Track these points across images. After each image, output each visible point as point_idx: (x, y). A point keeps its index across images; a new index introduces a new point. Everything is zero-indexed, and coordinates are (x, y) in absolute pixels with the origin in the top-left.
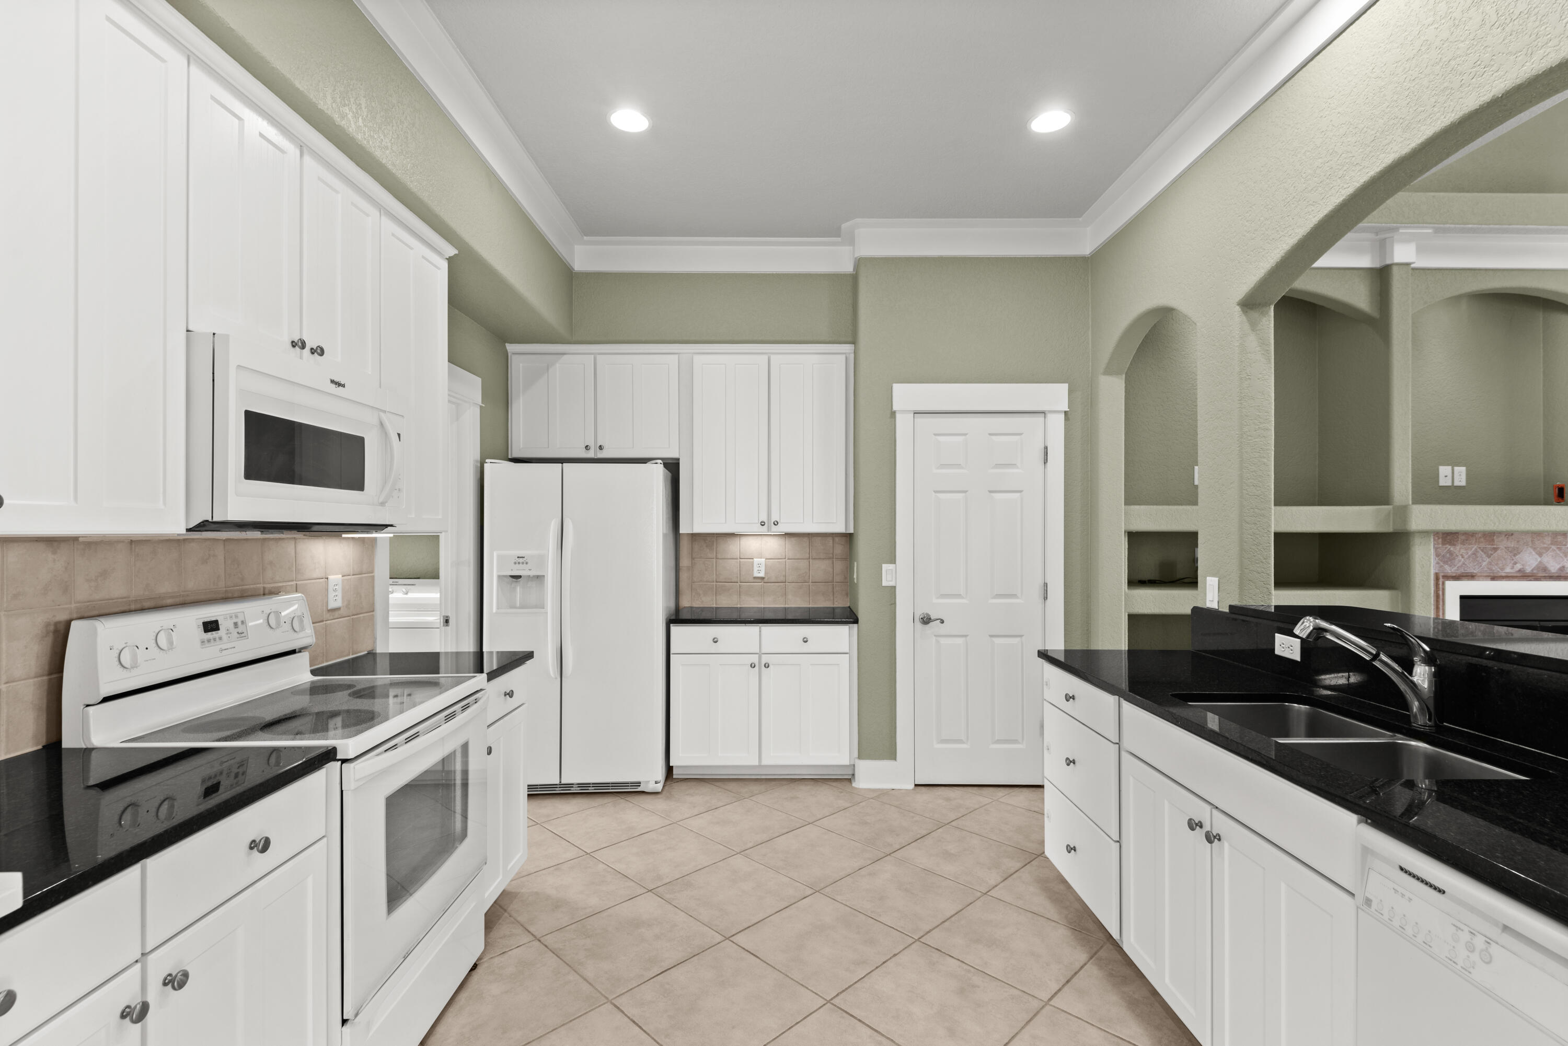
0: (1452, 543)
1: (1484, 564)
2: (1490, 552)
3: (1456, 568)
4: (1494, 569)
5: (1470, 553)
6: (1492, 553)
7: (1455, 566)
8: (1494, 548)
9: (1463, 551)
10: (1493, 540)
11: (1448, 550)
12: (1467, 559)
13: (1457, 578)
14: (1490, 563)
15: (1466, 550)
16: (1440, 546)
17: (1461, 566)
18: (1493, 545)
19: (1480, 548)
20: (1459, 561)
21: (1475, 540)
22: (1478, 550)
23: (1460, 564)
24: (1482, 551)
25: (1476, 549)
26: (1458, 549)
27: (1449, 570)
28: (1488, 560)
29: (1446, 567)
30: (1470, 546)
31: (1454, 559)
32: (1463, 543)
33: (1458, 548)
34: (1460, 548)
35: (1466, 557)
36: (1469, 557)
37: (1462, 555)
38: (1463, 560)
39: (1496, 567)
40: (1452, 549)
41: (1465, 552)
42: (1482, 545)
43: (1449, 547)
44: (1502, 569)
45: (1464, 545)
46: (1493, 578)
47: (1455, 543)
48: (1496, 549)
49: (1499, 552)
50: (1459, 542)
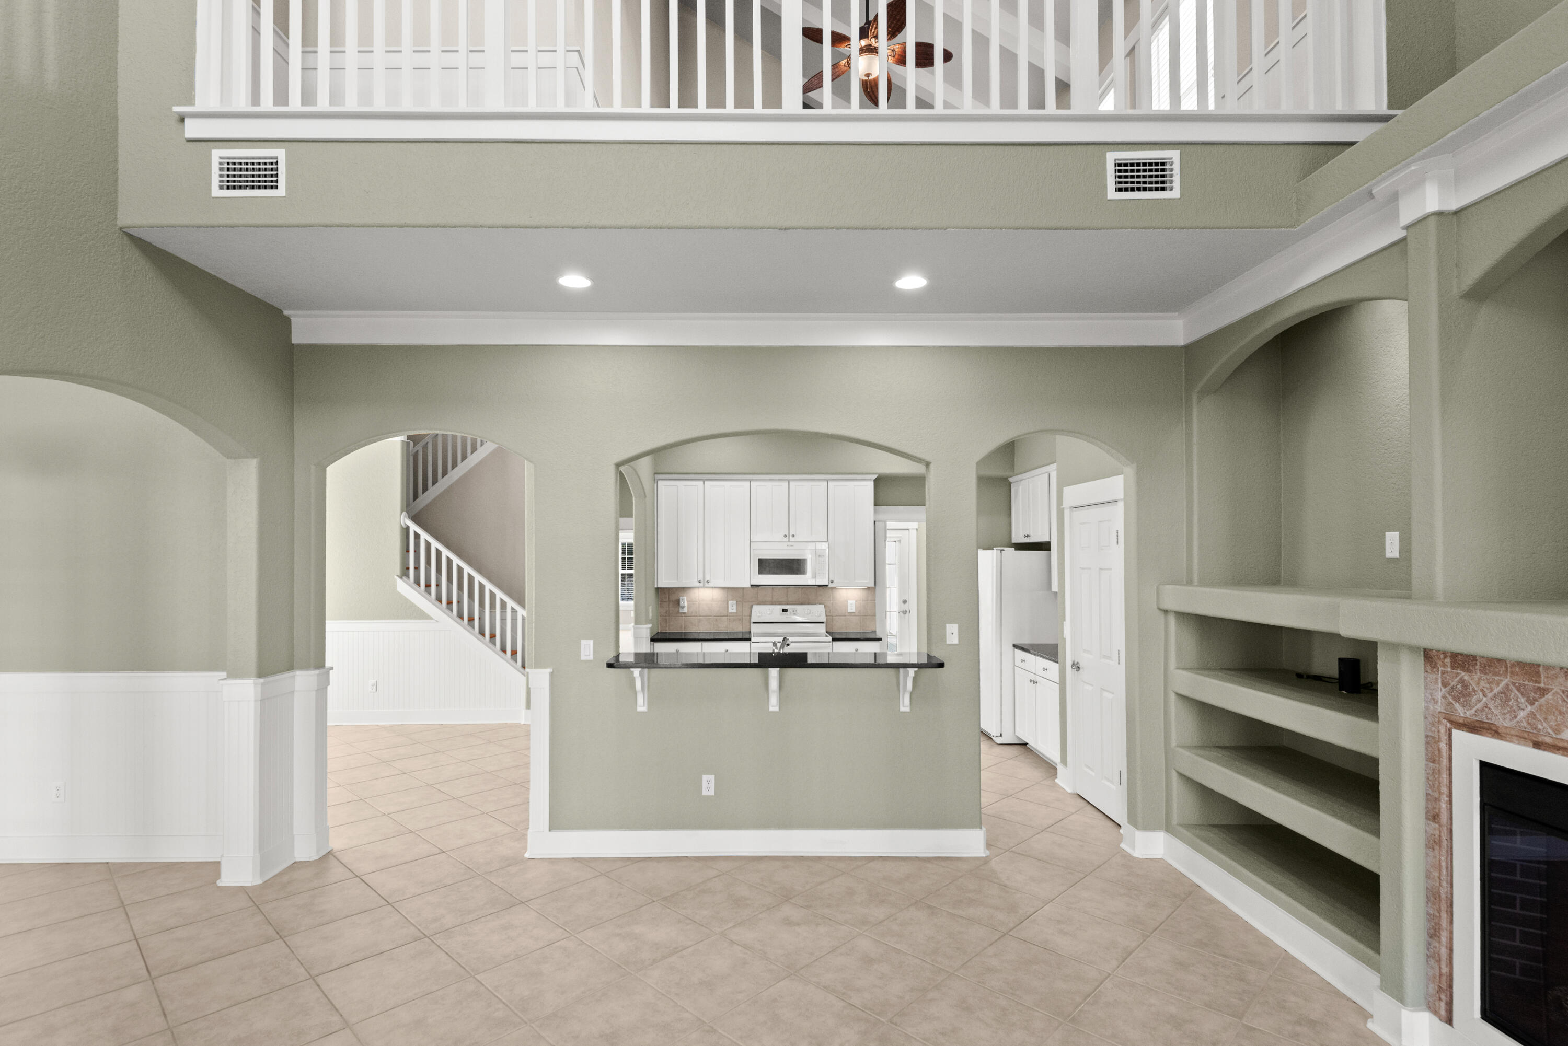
0: (1464, 669)
1: (1522, 714)
2: (1532, 695)
3: (1473, 711)
4: (1540, 727)
5: (1496, 690)
6: (1537, 696)
7: (1471, 707)
8: (1539, 688)
9: (1483, 684)
10: (1538, 674)
11: (1461, 679)
12: (1491, 698)
13: (1474, 727)
14: (1532, 715)
15: (1489, 683)
16: (1449, 669)
17: (1482, 710)
18: (1536, 682)
19: (1514, 684)
20: (1479, 701)
21: (1503, 669)
22: (1511, 687)
23: (1479, 706)
24: (1519, 690)
25: (1507, 685)
26: (1474, 679)
27: (1461, 712)
28: (1529, 708)
29: (1457, 705)
30: (1496, 678)
31: (1469, 695)
32: (1483, 670)
33: (1477, 675)
34: (1480, 679)
35: (1490, 695)
36: (1495, 696)
37: (1482, 690)
38: (1485, 699)
39: (1545, 725)
40: (1466, 678)
41: (1488, 686)
42: (1518, 680)
43: (1463, 674)
44: (1557, 731)
45: (1486, 674)
46: (1537, 745)
47: (1471, 668)
48: (1543, 692)
49: (1549, 696)
50: (1478, 667)
